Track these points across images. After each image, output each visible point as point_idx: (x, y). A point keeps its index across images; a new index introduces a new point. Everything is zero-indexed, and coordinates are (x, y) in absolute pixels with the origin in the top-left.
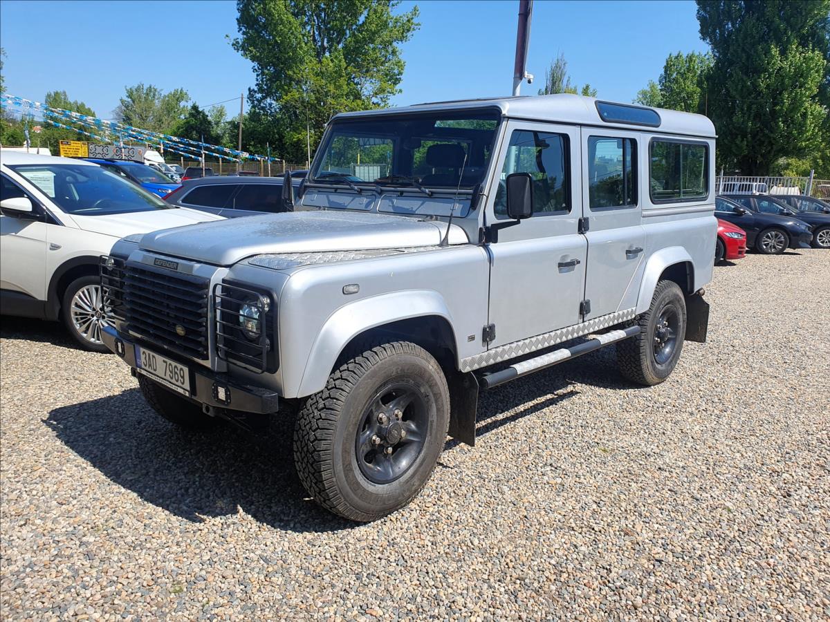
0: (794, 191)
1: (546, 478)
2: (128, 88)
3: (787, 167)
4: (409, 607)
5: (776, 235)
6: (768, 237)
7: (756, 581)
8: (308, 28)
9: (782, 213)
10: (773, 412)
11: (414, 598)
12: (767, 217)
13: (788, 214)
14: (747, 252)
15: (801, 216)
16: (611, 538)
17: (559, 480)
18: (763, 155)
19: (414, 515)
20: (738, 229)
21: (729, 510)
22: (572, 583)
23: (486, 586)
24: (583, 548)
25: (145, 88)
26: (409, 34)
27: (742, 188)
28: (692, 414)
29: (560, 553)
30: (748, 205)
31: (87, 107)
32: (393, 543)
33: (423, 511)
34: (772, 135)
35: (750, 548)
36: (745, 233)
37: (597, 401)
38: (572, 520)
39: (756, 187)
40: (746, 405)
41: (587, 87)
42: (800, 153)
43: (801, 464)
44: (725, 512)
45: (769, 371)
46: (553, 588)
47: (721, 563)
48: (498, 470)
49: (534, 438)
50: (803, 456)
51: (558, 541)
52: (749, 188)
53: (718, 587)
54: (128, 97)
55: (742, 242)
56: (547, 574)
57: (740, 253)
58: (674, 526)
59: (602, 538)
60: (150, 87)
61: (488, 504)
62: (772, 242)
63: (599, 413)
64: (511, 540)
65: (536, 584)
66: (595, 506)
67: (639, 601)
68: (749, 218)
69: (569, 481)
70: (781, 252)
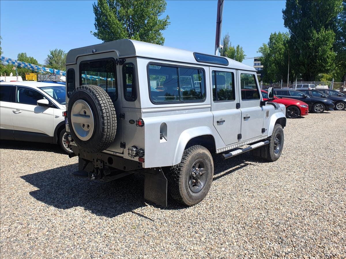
0: (326, 87)
1: (247, 194)
2: (51, 51)
3: (322, 77)
4: (211, 231)
5: (320, 106)
6: (317, 106)
7: (323, 223)
8: (125, 25)
9: (322, 97)
10: (324, 171)
11: (211, 229)
12: (316, 98)
13: (324, 97)
14: (309, 113)
15: (330, 98)
16: (272, 211)
17: (251, 194)
18: (312, 73)
19: (205, 205)
20: (305, 104)
21: (312, 203)
22: (262, 224)
23: (234, 225)
24: (264, 214)
25: (58, 50)
26: (166, 27)
27: (304, 86)
28: (295, 172)
29: (256, 216)
30: (308, 93)
31: (34, 59)
32: (199, 214)
33: (207, 204)
34: (315, 65)
35: (320, 213)
36: (308, 105)
37: (259, 168)
38: (258, 206)
39: (310, 86)
40: (314, 169)
41: (238, 46)
42: (327, 71)
43: (336, 188)
44: (310, 203)
45: (321, 157)
46: (256, 225)
47: (311, 218)
48: (230, 192)
49: (240, 181)
50: (336, 185)
51: (255, 212)
52: (307, 86)
53: (311, 225)
54: (51, 54)
55: (307, 109)
56: (253, 222)
57: (306, 113)
58: (293, 207)
59: (269, 211)
60: (60, 50)
61: (229, 202)
62: (318, 108)
63: (261, 172)
64: (239, 212)
65: (250, 225)
66: (265, 202)
67: (285, 229)
68: (309, 99)
69: (255, 195)
70: (322, 112)
